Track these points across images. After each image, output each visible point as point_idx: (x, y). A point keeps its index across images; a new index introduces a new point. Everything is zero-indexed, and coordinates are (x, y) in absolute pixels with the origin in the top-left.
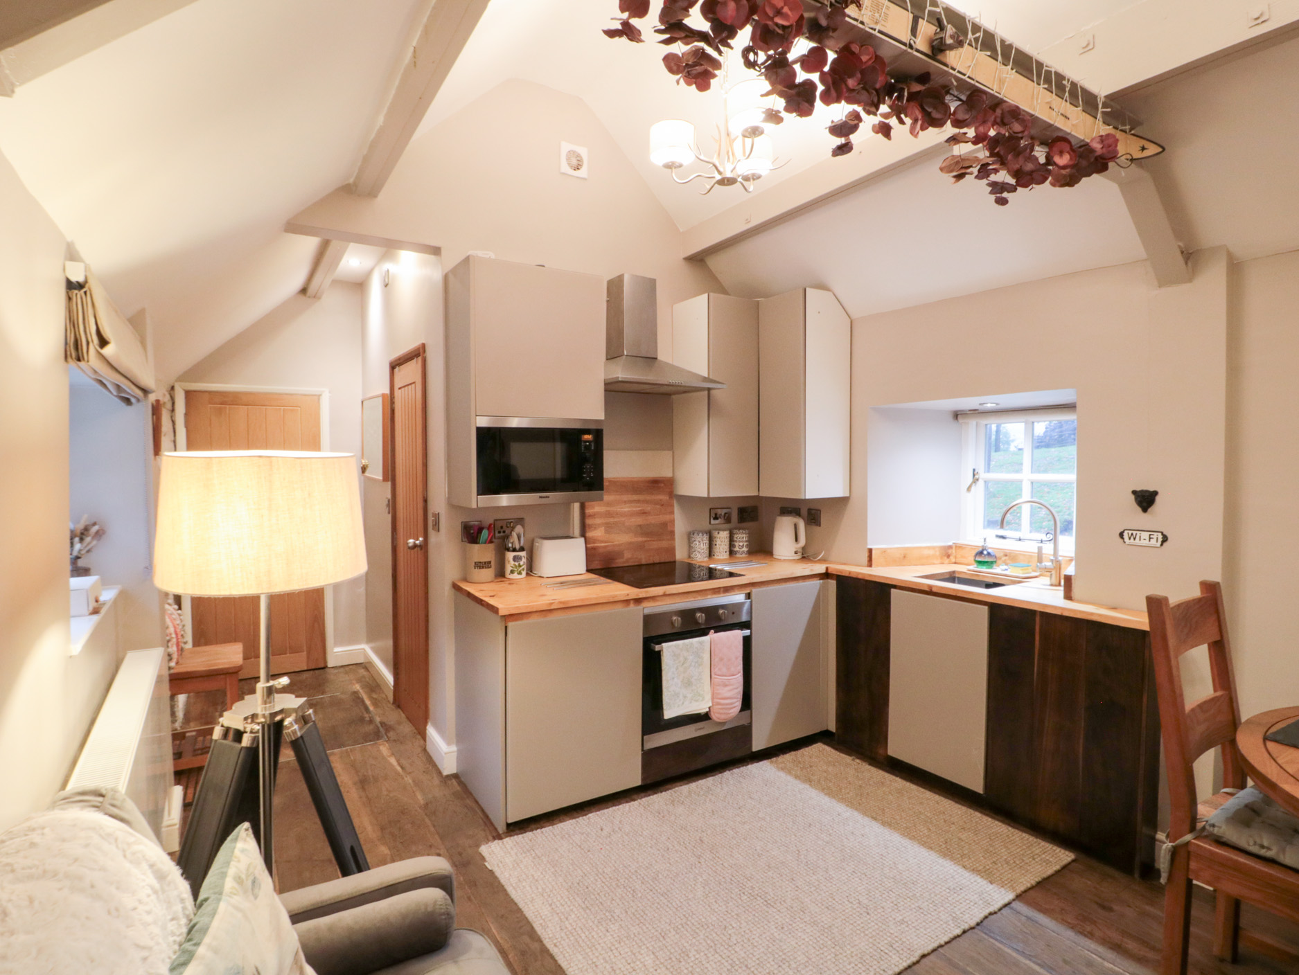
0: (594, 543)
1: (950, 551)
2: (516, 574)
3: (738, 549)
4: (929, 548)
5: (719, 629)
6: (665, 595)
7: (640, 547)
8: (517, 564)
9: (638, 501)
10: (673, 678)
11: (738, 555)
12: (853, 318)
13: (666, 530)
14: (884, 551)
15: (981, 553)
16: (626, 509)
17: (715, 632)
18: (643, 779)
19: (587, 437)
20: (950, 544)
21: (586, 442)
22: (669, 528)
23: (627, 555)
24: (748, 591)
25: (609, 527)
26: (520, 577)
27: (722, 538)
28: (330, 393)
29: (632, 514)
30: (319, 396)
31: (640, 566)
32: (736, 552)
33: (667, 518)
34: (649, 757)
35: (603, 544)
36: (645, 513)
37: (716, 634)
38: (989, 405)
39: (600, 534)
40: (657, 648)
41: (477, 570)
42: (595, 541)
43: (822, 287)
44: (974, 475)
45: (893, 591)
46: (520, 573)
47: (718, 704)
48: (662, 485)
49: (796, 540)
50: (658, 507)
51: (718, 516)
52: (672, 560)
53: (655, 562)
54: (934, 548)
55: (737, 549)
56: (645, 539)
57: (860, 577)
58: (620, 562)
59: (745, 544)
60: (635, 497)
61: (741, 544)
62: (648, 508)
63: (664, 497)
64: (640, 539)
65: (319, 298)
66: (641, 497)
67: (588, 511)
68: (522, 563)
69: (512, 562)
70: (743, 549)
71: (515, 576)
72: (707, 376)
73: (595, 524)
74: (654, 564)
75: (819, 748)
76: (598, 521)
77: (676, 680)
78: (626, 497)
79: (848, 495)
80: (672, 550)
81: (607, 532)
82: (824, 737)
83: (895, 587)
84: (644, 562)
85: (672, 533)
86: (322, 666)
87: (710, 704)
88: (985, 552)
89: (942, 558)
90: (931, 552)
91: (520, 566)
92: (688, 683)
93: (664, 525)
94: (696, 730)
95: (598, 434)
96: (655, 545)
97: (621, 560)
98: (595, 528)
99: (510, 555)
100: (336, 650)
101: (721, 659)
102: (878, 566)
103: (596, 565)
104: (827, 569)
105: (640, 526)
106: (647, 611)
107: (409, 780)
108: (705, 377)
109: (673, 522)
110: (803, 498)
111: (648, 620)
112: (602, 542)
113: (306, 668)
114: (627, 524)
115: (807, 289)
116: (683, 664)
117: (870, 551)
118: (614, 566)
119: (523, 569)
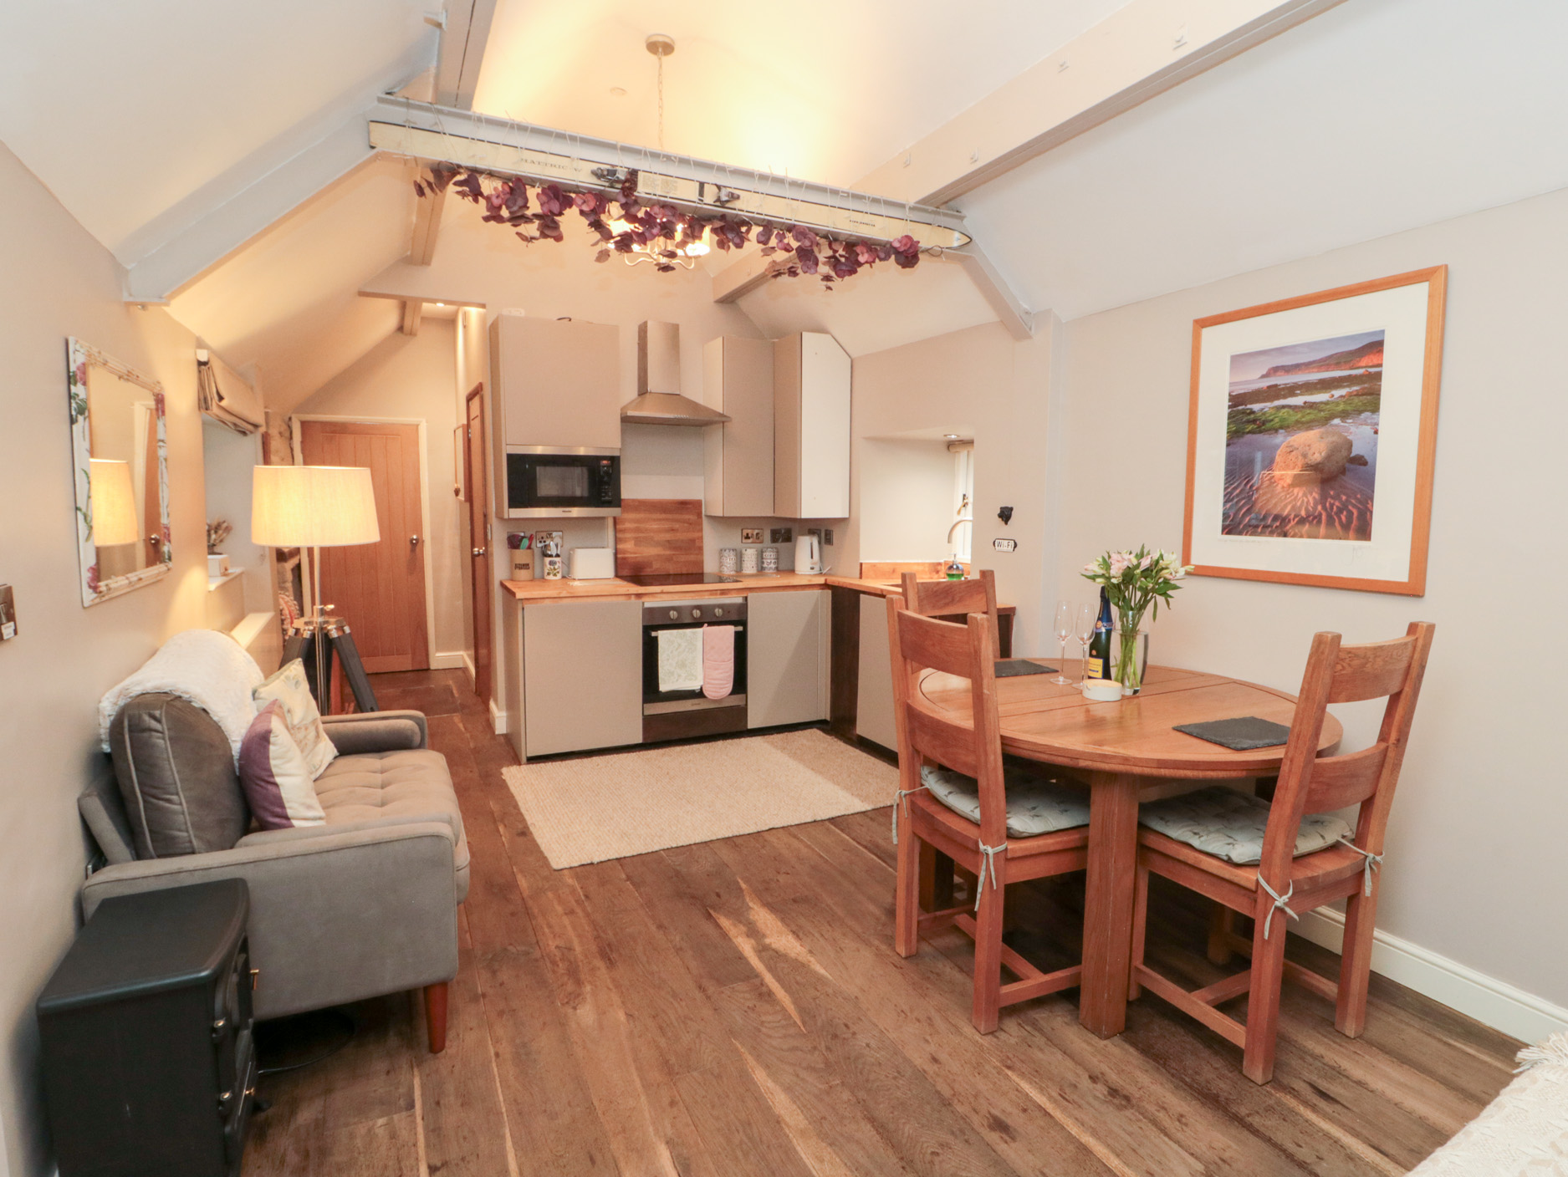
0: (624, 554)
1: (939, 568)
2: (551, 575)
4: (918, 564)
5: (711, 624)
6: (662, 593)
7: (669, 559)
8: (552, 567)
9: (667, 520)
10: (668, 660)
11: (766, 571)
12: (853, 357)
13: (695, 546)
14: (874, 565)
15: (951, 567)
16: (655, 526)
17: (708, 626)
18: (644, 738)
19: (605, 462)
20: (942, 561)
21: (604, 467)
22: (697, 544)
23: (656, 565)
24: (745, 595)
25: (638, 541)
26: (555, 578)
27: (750, 555)
28: (427, 422)
29: (659, 531)
30: (417, 426)
33: (696, 535)
34: (648, 721)
35: (632, 555)
36: (673, 530)
37: (709, 628)
38: (953, 436)
39: (630, 547)
40: (654, 634)
41: (517, 570)
42: (624, 552)
43: (820, 330)
44: (964, 499)
45: (862, 596)
46: (555, 575)
47: (709, 683)
48: (690, 506)
49: (812, 557)
50: (686, 525)
51: (750, 535)
52: (700, 572)
54: (923, 564)
55: (765, 565)
56: (674, 553)
57: (845, 586)
59: (773, 561)
60: (663, 516)
61: (769, 561)
62: (677, 526)
63: (692, 517)
64: (668, 552)
65: (415, 335)
66: (669, 516)
67: (618, 527)
68: (556, 567)
69: (548, 566)
70: (771, 566)
71: (551, 577)
72: (722, 412)
73: (625, 538)
75: (816, 733)
76: (628, 535)
77: (670, 661)
78: (655, 516)
79: (847, 516)
80: (700, 564)
81: (635, 545)
82: (820, 724)
83: (864, 593)
84: (671, 572)
85: (701, 549)
86: (426, 668)
87: (702, 683)
88: (955, 567)
89: (930, 573)
90: (921, 568)
91: (555, 569)
92: (682, 665)
93: (693, 541)
94: (693, 705)
95: (615, 461)
96: (683, 558)
97: (649, 570)
98: (625, 542)
99: (547, 560)
100: (438, 654)
101: (713, 648)
102: (867, 578)
103: (626, 572)
104: (826, 580)
105: (668, 541)
106: (647, 605)
107: (468, 735)
108: (720, 414)
109: (701, 538)
110: (799, 517)
111: (648, 612)
112: (631, 553)
113: (411, 669)
114: (656, 539)
115: (804, 334)
116: (677, 649)
117: (861, 564)
118: (642, 574)
119: (558, 572)
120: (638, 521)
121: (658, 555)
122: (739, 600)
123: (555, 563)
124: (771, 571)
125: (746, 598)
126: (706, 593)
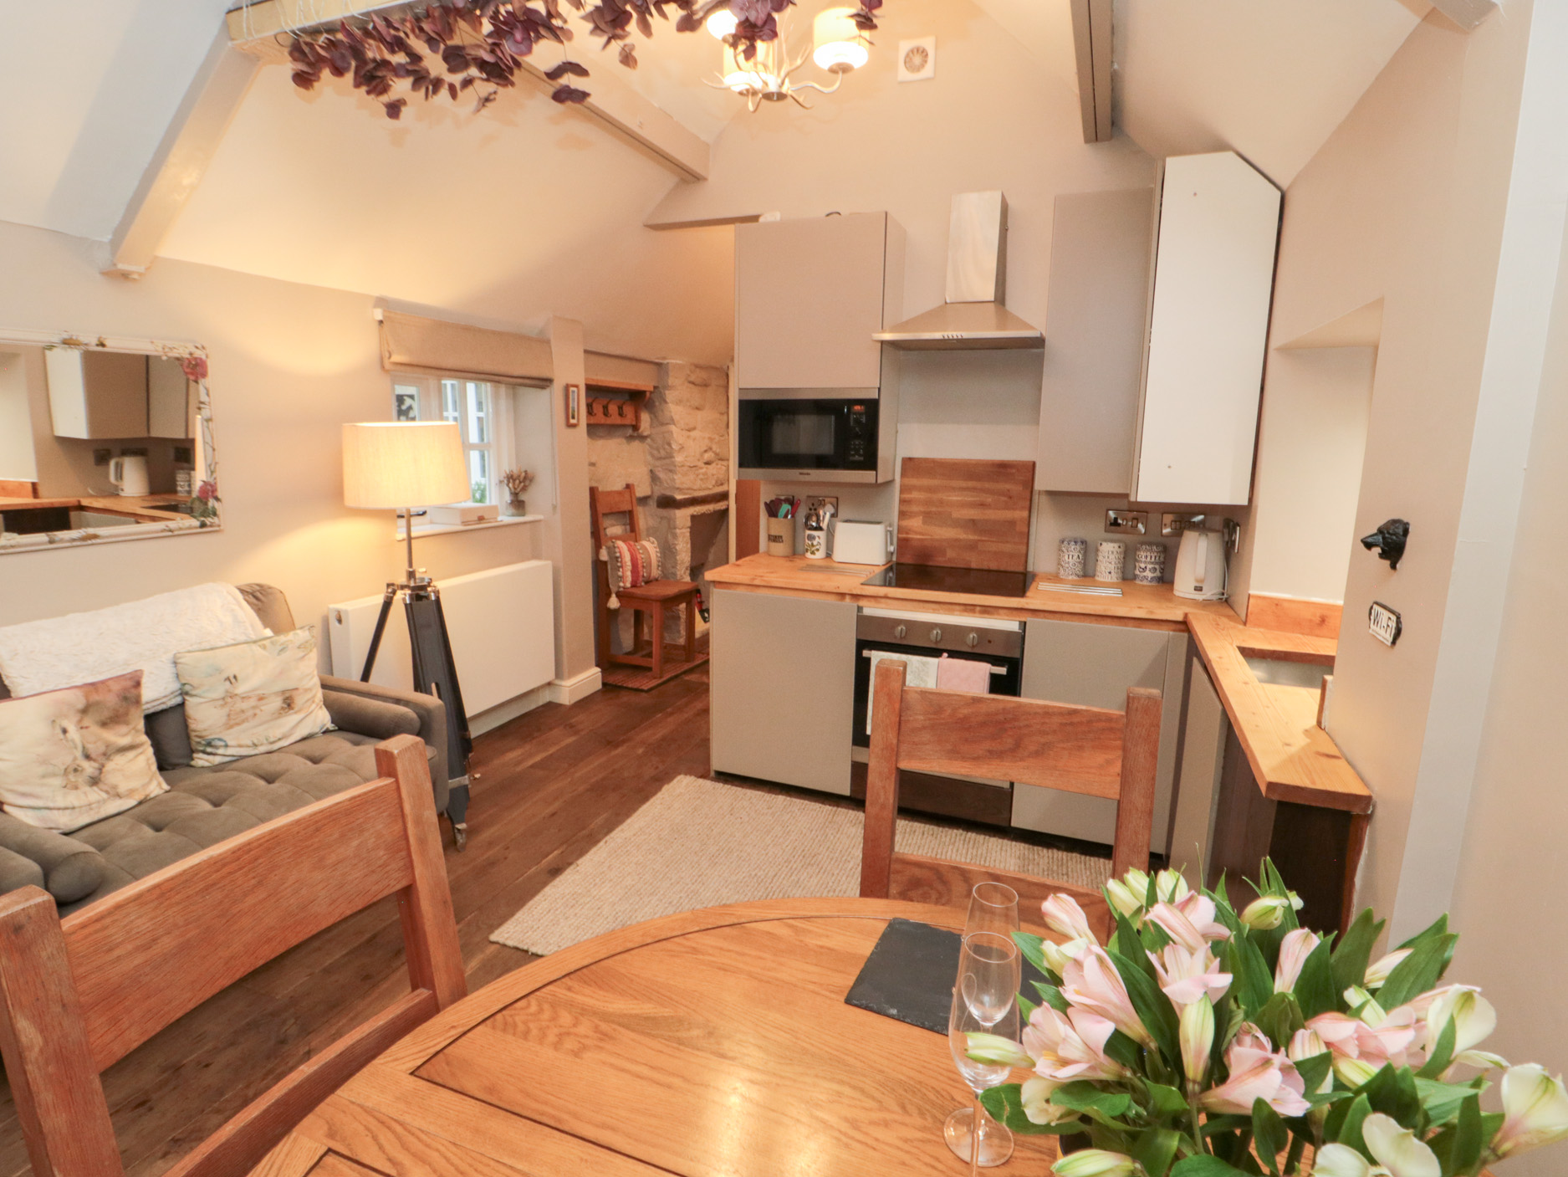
0: (907, 533)
3: (1138, 573)
5: (954, 654)
7: (972, 547)
8: (810, 543)
9: (974, 489)
13: (1019, 532)
14: (1278, 604)
16: (955, 498)
17: (949, 657)
19: (857, 408)
21: (855, 414)
22: (1022, 529)
23: (950, 554)
24: (1023, 619)
25: (928, 518)
27: (1110, 552)
29: (964, 505)
31: (968, 570)
32: (1135, 577)
33: (1022, 516)
35: (918, 537)
36: (982, 505)
37: (951, 660)
39: (916, 525)
40: (866, 653)
42: (911, 531)
48: (1016, 471)
50: (1003, 498)
53: (991, 568)
56: (979, 538)
58: (940, 561)
59: (1150, 566)
60: (970, 484)
61: (1143, 566)
62: (989, 499)
63: (1015, 488)
64: (971, 536)
66: (978, 485)
68: (815, 543)
70: (1145, 574)
73: (911, 512)
74: (989, 571)
78: (957, 484)
79: (1246, 505)
80: (1024, 558)
81: (924, 522)
84: (974, 566)
85: (1025, 536)
91: (813, 545)
93: (1014, 523)
95: (872, 406)
96: (993, 547)
97: (940, 559)
98: (915, 517)
104: (1186, 615)
105: (973, 520)
109: (1029, 520)
111: (866, 622)
112: (916, 533)
114: (955, 516)
115: (1167, 157)
118: (931, 563)
119: (818, 550)
120: (930, 490)
121: (957, 540)
122: (1012, 626)
123: (814, 538)
124: (1145, 583)
125: (1024, 625)
126: (957, 607)
